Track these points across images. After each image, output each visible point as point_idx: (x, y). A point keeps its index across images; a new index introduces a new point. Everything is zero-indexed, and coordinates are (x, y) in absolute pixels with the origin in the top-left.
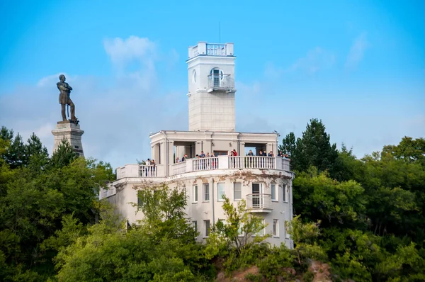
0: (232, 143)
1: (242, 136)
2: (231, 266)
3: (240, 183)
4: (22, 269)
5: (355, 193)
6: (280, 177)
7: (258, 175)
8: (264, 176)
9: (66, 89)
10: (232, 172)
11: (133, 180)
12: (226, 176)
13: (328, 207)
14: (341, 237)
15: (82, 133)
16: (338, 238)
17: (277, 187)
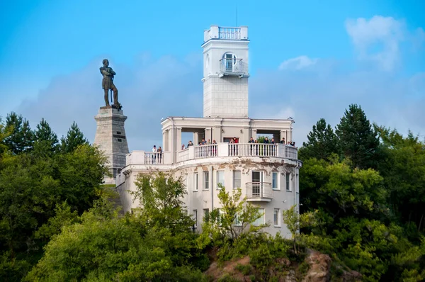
0: (243, 130)
1: (254, 123)
2: (224, 256)
3: (239, 171)
4: (9, 257)
5: (373, 182)
6: (282, 165)
7: (258, 163)
8: (264, 164)
9: (108, 74)
10: (231, 159)
11: (137, 167)
12: (226, 163)
13: (342, 196)
14: (357, 227)
15: (124, 119)
16: (354, 229)
17: (279, 175)
